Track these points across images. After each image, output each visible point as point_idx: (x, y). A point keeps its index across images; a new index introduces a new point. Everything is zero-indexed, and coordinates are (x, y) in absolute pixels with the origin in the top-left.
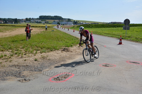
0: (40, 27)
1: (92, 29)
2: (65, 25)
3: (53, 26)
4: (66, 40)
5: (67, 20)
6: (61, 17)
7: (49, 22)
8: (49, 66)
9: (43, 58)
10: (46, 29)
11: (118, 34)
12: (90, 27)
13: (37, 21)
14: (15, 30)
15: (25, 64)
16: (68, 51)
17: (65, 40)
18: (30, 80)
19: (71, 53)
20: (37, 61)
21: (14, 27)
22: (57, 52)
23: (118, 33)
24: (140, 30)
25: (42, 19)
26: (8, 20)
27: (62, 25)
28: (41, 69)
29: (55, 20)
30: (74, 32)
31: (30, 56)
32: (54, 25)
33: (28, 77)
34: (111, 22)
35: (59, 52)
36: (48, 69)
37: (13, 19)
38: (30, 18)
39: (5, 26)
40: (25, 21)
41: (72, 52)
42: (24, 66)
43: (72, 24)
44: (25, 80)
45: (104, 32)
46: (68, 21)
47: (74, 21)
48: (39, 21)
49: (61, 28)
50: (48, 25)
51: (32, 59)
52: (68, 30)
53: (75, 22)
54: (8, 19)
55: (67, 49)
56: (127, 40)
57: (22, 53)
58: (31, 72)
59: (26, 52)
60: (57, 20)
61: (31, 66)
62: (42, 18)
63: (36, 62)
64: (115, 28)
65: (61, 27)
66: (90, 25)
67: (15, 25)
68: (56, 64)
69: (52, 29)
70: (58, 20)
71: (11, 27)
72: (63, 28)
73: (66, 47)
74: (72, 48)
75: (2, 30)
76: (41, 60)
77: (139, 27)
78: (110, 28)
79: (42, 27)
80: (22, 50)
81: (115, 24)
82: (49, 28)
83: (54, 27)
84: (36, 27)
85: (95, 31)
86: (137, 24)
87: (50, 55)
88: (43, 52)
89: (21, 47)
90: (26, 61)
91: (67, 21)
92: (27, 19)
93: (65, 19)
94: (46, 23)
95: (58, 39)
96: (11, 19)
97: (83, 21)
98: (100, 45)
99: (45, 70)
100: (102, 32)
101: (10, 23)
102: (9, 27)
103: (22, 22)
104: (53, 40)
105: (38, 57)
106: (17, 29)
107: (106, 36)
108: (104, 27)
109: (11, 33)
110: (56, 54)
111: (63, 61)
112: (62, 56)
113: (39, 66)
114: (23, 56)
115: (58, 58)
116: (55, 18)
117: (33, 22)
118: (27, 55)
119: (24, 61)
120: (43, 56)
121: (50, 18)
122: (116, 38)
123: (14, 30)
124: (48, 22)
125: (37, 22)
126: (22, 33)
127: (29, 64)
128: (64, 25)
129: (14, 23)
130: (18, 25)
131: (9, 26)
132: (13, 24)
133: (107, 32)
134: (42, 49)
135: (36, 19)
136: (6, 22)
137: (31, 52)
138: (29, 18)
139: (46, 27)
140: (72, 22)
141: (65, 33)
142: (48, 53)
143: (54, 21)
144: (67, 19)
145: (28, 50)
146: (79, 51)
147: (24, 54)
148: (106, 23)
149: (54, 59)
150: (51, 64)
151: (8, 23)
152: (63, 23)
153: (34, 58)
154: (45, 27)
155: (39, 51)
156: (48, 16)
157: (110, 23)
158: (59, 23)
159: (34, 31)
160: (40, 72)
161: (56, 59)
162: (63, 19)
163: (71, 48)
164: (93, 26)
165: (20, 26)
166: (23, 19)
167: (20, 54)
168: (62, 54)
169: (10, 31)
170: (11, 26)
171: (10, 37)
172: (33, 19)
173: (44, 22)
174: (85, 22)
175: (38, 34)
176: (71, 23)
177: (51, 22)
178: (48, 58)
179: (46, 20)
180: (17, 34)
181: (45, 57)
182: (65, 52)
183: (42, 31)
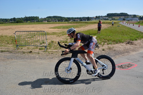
0: (107, 23)
2: (130, 21)
3: (119, 22)
6: (127, 14)
7: (115, 19)
8: (114, 56)
10: (113, 24)
13: (104, 18)
14: (88, 26)
16: (132, 44)
17: (129, 34)
25: (109, 16)
27: (127, 20)
29: (121, 17)
35: (124, 44)
37: (86, 18)
38: (99, 16)
39: (80, 23)
40: (95, 19)
41: (136, 45)
43: (138, 20)
46: (134, 17)
47: (140, 17)
48: (106, 18)
50: (114, 21)
54: (83, 17)
62: (109, 15)
65: (126, 23)
67: (88, 22)
69: (118, 25)
70: (123, 17)
71: (84, 23)
75: (78, 26)
79: (109, 23)
82: (115, 24)
83: (119, 23)
84: (104, 23)
87: (116, 47)
91: (133, 17)
92: (97, 17)
93: (131, 15)
94: (112, 19)
95: (123, 33)
96: (85, 17)
101: (84, 21)
103: (93, 19)
106: (89, 25)
109: (85, 28)
116: (121, 15)
117: (102, 19)
120: (109, 47)
124: (114, 19)
125: (105, 19)
126: (93, 28)
128: (129, 21)
131: (83, 23)
132: (86, 22)
134: (109, 41)
135: (104, 16)
136: (81, 20)
139: (113, 23)
140: (138, 18)
143: (120, 18)
144: (133, 15)
149: (118, 50)
152: (128, 19)
154: (111, 23)
156: (114, 14)
158: (124, 20)
161: (121, 50)
162: (128, 15)
165: (91, 23)
166: (93, 17)
168: (126, 46)
169: (84, 27)
171: (84, 31)
172: (101, 16)
173: (111, 19)
175: (106, 29)
176: (136, 18)
177: (117, 19)
178: (113, 49)
179: (113, 17)
180: (89, 29)
181: (111, 48)
182: (129, 45)
183: (109, 26)
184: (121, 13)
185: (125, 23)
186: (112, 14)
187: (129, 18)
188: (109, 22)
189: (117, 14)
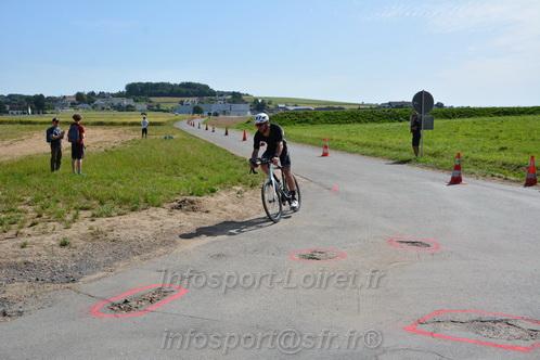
0: (124, 124)
1: (316, 127)
2: (221, 116)
3: (176, 121)
4: (203, 172)
5: (229, 97)
6: (206, 87)
7: (163, 107)
8: (108, 264)
9: (96, 235)
11: (401, 146)
12: (307, 121)
13: (116, 101)
14: (31, 136)
15: (19, 260)
16: (194, 210)
18: (20, 314)
19: (205, 216)
20: (67, 248)
21: (29, 126)
22: (154, 214)
23: (400, 141)
24: (480, 128)
25: (137, 94)
26: (9, 100)
27: (209, 114)
28: (77, 274)
29: (186, 99)
30: (245, 139)
31: (50, 230)
32: (180, 116)
33: (20, 304)
34: (390, 103)
35: (163, 212)
36: (100, 274)
37: (28, 99)
38: (93, 94)
40: (73, 104)
41: (207, 212)
42: (15, 266)
43: (249, 113)
44: (5, 314)
45: (353, 139)
46: (234, 102)
47: (256, 100)
48: (126, 102)
49: (199, 129)
50: (152, 117)
51: (53, 239)
52: (227, 134)
53: (259, 106)
54: (10, 96)
55: (192, 202)
56: (426, 165)
57: (24, 222)
58: (36, 285)
59: (39, 216)
60: (191, 99)
61: (41, 266)
62: (137, 91)
63: (65, 250)
64: (397, 124)
65: (204, 123)
66: (307, 112)
67: (36, 118)
68: (136, 257)
69: (170, 132)
70: (195, 99)
71: (16, 126)
72: (210, 128)
73: (192, 195)
74: (213, 199)
76: (82, 243)
77: (478, 119)
78: (378, 126)
79: (133, 124)
80: (30, 209)
81: (398, 111)
82: (159, 128)
83: (176, 125)
84: (112, 124)
85: (323, 136)
86: (474, 109)
87: (124, 226)
88: (101, 216)
89: (29, 199)
90: (25, 249)
91: (229, 102)
92: (79, 96)
93: (222, 94)
94: (150, 109)
95: (174, 167)
96: (21, 96)
97: (287, 101)
98: (317, 187)
99: (89, 278)
100: (346, 139)
101: (15, 112)
102: (8, 126)
103: (63, 106)
104: (155, 171)
105: (75, 233)
106: (38, 135)
107: (357, 152)
108: (359, 122)
109: (11, 148)
110: (146, 223)
111: (164, 243)
112: (165, 227)
113: (71, 264)
114: (22, 231)
115: (149, 233)
116: (184, 90)
117: (103, 109)
118: (41, 225)
119: (17, 249)
120: (96, 229)
121: (164, 91)
122: (389, 159)
123: (24, 137)
124: (158, 106)
125: (120, 108)
127: (38, 258)
128: (216, 114)
129: (33, 113)
130: (44, 120)
131: (11, 123)
132: (30, 117)
133: (363, 139)
134: (102, 203)
135: (113, 95)
136: (1, 110)
137: (60, 218)
138: (89, 94)
139: (144, 123)
140: (248, 105)
141: (212, 146)
142: (117, 218)
143: (182, 103)
144: (229, 93)
145: (49, 210)
146: (235, 207)
147: (29, 224)
148: (371, 105)
149: (132, 238)
150: (118, 256)
151: (7, 113)
152: (214, 108)
153: (61, 238)
154: (138, 124)
155: (89, 213)
156: (157, 85)
157: (383, 106)
158: (197, 111)
159: (101, 139)
160: (71, 285)
161: (142, 237)
162: (213, 93)
163: (210, 198)
164: (318, 118)
166: (65, 97)
167: (14, 223)
168: (168, 220)
169: (6, 142)
170: (16, 122)
172: (102, 95)
173: (142, 106)
174: (296, 102)
175: (110, 152)
176: (242, 107)
177: (170, 106)
178: (110, 237)
179: (153, 99)
180: (31, 151)
181: (102, 232)
182: (183, 214)
183: (130, 138)
184: (182, 85)
185: (197, 125)
186: (148, 85)
187: (218, 106)
188: (133, 120)
189: (169, 85)
